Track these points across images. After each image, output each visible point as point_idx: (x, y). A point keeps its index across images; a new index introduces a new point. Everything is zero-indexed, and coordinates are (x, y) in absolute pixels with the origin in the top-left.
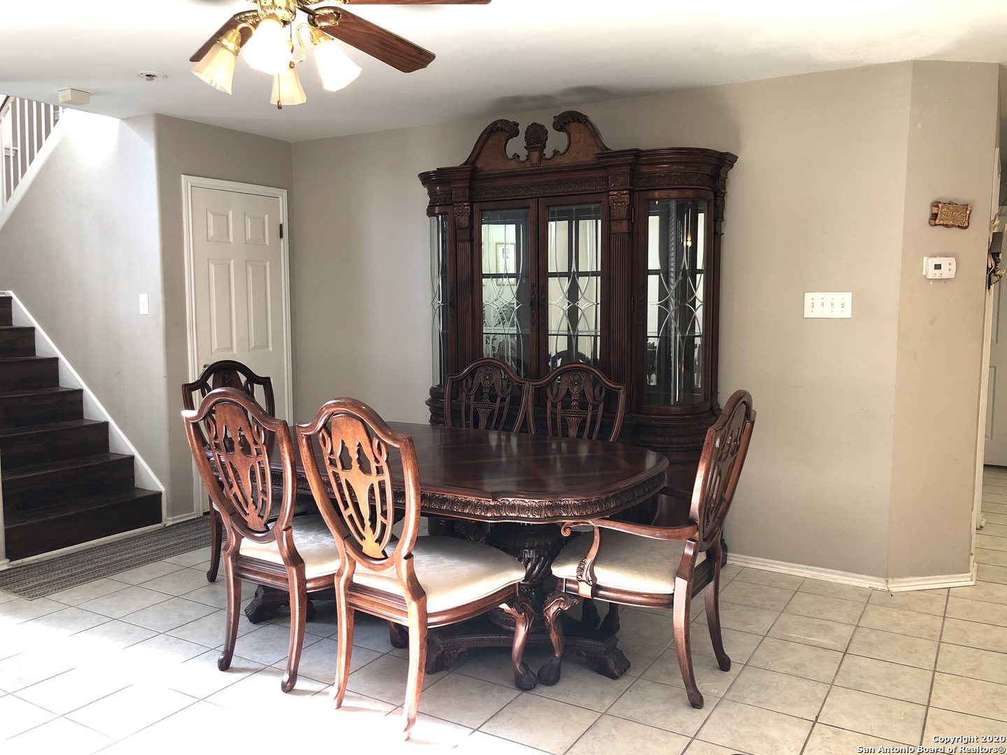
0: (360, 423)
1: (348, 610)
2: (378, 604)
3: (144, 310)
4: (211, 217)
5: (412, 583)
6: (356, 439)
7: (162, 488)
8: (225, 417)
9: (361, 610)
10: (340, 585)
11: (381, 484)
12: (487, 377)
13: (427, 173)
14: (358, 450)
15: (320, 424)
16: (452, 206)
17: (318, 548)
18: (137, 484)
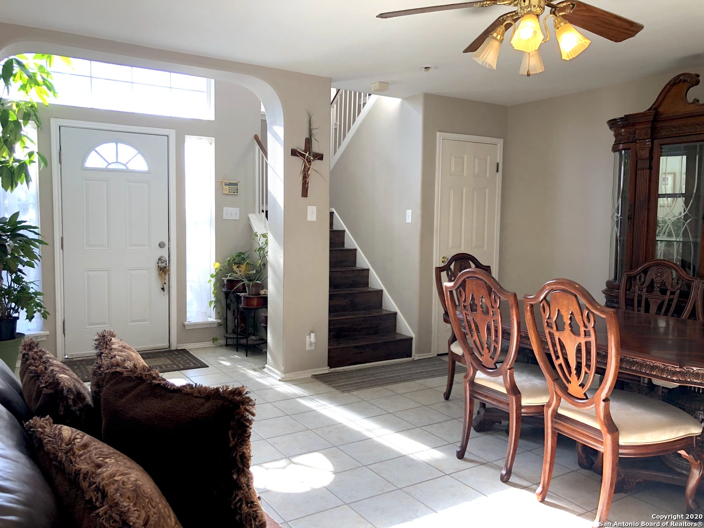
0: (574, 298)
1: (553, 432)
2: (577, 431)
3: (409, 220)
4: (453, 159)
5: (608, 420)
6: (569, 309)
7: (413, 335)
8: (472, 288)
9: (564, 434)
10: (549, 413)
11: (588, 344)
12: (659, 275)
13: (615, 120)
14: (571, 318)
15: (542, 297)
16: (635, 143)
17: (530, 385)
18: (398, 331)
